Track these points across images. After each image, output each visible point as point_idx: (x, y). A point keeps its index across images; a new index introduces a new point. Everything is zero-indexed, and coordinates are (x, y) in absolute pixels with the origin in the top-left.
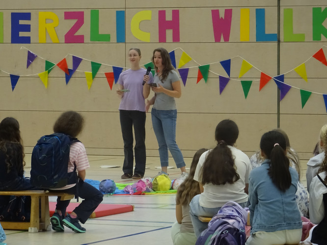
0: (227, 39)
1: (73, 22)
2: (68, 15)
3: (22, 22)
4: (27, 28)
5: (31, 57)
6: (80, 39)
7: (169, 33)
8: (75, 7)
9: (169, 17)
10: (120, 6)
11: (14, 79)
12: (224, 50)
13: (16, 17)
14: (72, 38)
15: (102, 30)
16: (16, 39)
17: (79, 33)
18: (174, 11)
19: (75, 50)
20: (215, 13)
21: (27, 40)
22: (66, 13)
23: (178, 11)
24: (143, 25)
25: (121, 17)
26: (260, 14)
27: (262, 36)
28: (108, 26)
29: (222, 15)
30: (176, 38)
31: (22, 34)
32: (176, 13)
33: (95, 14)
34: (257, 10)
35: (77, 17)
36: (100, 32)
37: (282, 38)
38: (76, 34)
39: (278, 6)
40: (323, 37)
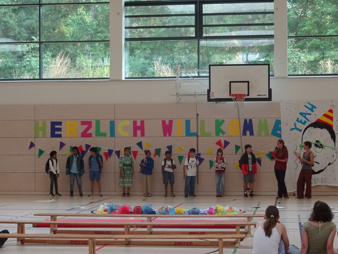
0: (170, 135)
1: (86, 126)
2: (83, 123)
3: (56, 126)
4: (60, 130)
5: (62, 145)
6: (90, 135)
7: (139, 132)
8: (86, 118)
9: (139, 124)
10: (112, 118)
12: (168, 141)
13: (53, 124)
14: (85, 134)
15: (102, 131)
16: (53, 135)
17: (89, 132)
18: (141, 121)
19: (87, 141)
20: (164, 122)
21: (60, 136)
22: (81, 122)
23: (143, 121)
24: (124, 128)
25: (112, 124)
26: (188, 123)
27: (188, 133)
28: (105, 128)
29: (167, 123)
30: (143, 135)
31: (57, 133)
32: (142, 122)
33: (98, 122)
34: (186, 121)
35: (89, 124)
36: (101, 132)
37: (199, 135)
38: (87, 133)
39: (197, 119)
40: (221, 134)
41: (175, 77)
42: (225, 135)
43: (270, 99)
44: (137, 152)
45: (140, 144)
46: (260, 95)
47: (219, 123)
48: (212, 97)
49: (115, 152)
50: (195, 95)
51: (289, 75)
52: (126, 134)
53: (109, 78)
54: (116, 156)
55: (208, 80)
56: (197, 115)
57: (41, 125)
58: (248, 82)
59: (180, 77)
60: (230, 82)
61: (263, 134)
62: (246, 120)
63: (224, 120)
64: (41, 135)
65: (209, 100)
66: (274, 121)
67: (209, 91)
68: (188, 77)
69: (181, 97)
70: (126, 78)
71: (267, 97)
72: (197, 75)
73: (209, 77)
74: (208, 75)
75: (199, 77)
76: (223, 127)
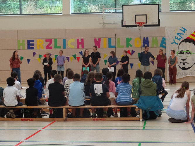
0: (99, 47)
1: (49, 43)
2: (47, 41)
3: (31, 43)
4: (33, 45)
5: (34, 54)
6: (51, 48)
7: (80, 46)
8: (49, 38)
9: (80, 41)
10: (64, 37)
11: (29, 61)
13: (29, 41)
14: (48, 47)
15: (58, 45)
16: (29, 48)
17: (50, 46)
18: (82, 39)
19: (49, 51)
20: (95, 40)
21: (33, 48)
22: (46, 40)
24: (72, 43)
25: (64, 41)
26: (110, 40)
27: (110, 46)
28: (60, 44)
29: (97, 40)
30: (83, 47)
31: (31, 46)
32: (82, 40)
33: (56, 40)
34: (109, 39)
35: (50, 41)
37: (117, 47)
38: (49, 46)
39: (115, 37)
40: (130, 47)
41: (102, 13)
42: (132, 47)
43: (159, 25)
44: (79, 58)
45: (81, 53)
46: (153, 23)
47: (128, 40)
48: (124, 25)
49: (67, 58)
50: (114, 23)
51: (170, 11)
52: (73, 47)
53: (62, 14)
54: (67, 60)
55: (122, 14)
56: (116, 35)
57: (21, 42)
58: (146, 15)
59: (105, 13)
60: (135, 15)
61: (155, 46)
62: (144, 38)
63: (132, 38)
64: (21, 48)
65: (123, 26)
66: (161, 38)
67: (122, 21)
68: (110, 12)
69: (106, 25)
70: (72, 13)
71: (157, 24)
72: (115, 11)
73: (123, 12)
74: (122, 11)
75: (116, 12)
76: (131, 43)
